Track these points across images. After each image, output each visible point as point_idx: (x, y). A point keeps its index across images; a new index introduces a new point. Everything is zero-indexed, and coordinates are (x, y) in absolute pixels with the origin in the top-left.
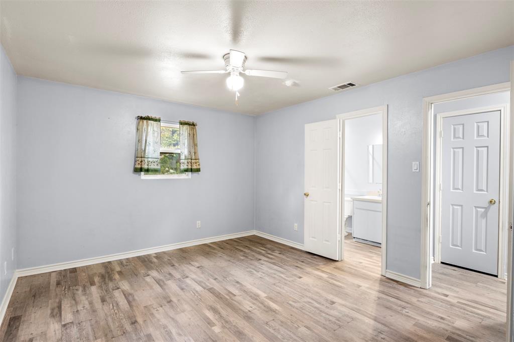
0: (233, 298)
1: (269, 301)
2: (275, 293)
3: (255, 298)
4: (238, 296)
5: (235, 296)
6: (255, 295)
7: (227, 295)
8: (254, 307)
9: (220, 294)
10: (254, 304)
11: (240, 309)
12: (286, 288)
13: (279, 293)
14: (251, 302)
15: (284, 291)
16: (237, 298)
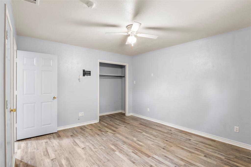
0: (133, 151)
1: (114, 149)
2: (110, 154)
3: (121, 151)
4: (131, 152)
5: (132, 152)
6: (122, 152)
7: (136, 152)
8: (122, 146)
9: (141, 153)
10: (122, 148)
11: (128, 145)
12: (102, 157)
13: (108, 154)
14: (123, 149)
15: (104, 155)
16: (131, 151)
